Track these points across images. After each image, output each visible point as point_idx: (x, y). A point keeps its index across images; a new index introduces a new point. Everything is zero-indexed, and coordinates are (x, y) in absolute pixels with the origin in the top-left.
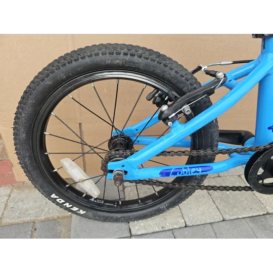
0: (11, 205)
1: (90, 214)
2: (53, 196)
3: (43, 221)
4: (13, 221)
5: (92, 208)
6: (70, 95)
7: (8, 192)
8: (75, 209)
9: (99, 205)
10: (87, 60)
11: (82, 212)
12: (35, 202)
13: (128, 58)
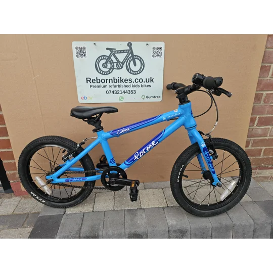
0: (20, 205)
1: (47, 203)
2: (31, 193)
3: (32, 214)
4: (19, 213)
5: (48, 200)
6: (37, 152)
7: (20, 199)
8: (41, 200)
9: (52, 199)
10: (40, 142)
11: (44, 201)
12: (31, 204)
13: (52, 141)
